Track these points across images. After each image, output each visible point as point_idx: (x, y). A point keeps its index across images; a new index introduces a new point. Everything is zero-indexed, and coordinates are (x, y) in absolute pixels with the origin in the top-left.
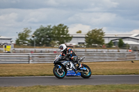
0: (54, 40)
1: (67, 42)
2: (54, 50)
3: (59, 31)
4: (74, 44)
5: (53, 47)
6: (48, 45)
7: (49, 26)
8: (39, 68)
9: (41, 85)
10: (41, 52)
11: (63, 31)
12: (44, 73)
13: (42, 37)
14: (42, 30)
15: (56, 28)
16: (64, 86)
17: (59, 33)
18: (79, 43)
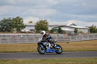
0: (13, 28)
1: (22, 29)
2: (13, 34)
3: (17, 21)
4: (27, 31)
5: (12, 33)
6: (9, 31)
7: (10, 18)
8: (2, 47)
9: (4, 59)
10: (4, 36)
11: (20, 21)
12: (6, 51)
13: (5, 25)
14: (5, 21)
15: (14, 19)
16: (20, 60)
17: (16, 23)
18: (31, 30)
